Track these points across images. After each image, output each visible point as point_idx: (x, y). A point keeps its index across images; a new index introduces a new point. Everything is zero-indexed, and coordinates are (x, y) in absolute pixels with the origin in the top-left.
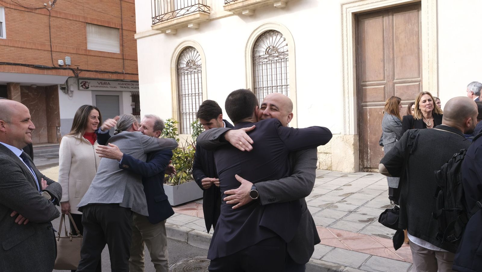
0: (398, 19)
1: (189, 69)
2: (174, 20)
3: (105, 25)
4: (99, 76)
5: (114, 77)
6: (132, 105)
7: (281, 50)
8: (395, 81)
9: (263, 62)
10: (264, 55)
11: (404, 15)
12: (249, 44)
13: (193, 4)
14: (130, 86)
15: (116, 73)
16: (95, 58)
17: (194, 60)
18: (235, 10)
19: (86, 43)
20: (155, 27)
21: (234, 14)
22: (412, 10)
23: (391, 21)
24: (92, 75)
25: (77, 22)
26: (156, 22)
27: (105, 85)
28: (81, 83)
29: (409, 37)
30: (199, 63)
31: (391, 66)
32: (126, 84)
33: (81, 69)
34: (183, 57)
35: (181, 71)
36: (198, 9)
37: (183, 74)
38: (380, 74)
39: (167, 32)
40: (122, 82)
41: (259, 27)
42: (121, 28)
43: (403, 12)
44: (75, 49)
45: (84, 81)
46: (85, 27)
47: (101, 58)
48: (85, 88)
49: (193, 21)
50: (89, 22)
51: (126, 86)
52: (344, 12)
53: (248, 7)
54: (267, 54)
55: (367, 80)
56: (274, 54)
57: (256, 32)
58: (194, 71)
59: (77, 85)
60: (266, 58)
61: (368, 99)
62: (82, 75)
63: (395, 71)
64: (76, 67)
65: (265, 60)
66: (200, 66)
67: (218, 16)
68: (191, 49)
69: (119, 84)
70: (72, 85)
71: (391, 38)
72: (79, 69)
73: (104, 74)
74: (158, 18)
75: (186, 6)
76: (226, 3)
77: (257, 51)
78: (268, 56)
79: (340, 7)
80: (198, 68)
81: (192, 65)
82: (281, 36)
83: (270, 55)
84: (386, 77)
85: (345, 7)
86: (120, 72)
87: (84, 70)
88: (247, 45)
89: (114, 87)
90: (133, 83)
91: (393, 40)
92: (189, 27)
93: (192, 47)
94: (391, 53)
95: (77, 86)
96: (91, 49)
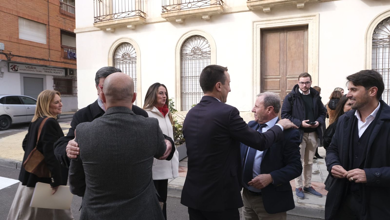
0: (290, 36)
1: (124, 59)
2: (115, 21)
3: (35, 20)
4: (29, 61)
5: (42, 63)
6: (54, 86)
7: (204, 50)
8: (287, 76)
9: (189, 58)
10: (190, 53)
11: (295, 33)
12: (178, 44)
13: (134, 9)
14: (53, 71)
15: (43, 60)
16: (25, 46)
17: (129, 53)
18: (170, 18)
19: (18, 33)
20: (97, 25)
21: (167, 21)
22: (300, 30)
23: (285, 36)
24: (23, 60)
25: (10, 15)
26: (97, 21)
27: (32, 69)
28: (11, 66)
29: (298, 48)
30: (134, 56)
31: (285, 66)
32: (49, 70)
33: (13, 54)
34: (119, 50)
35: (117, 61)
36: (138, 14)
37: (119, 63)
38: (277, 71)
39: (107, 30)
40: (46, 68)
41: (187, 32)
42: (48, 24)
43: (294, 31)
44: (9, 37)
45: (13, 65)
46: (17, 20)
47: (31, 47)
48: (14, 71)
49: (132, 23)
50: (21, 16)
51: (49, 71)
52: (255, 27)
53: (181, 17)
54: (192, 52)
55: (268, 75)
56: (198, 52)
57: (185, 36)
58: (129, 61)
59: (7, 67)
60: (192, 56)
61: (268, 88)
62: (13, 59)
63: (288, 70)
64: (9, 53)
65: (191, 57)
66: (135, 58)
67: (153, 21)
68: (126, 45)
69: (43, 69)
70: (2, 67)
71: (286, 48)
72: (11, 54)
73: (33, 60)
74: (99, 18)
75: (127, 11)
76: (163, 12)
77: (184, 49)
78: (193, 54)
79: (252, 23)
80: (132, 59)
81: (127, 57)
82: (204, 40)
83: (195, 53)
84: (281, 73)
85: (255, 24)
86: (46, 59)
87: (16, 56)
88: (177, 44)
89: (39, 71)
90: (55, 69)
91: (287, 49)
92: (128, 27)
93: (128, 43)
94: (285, 58)
95: (6, 69)
96: (22, 39)
